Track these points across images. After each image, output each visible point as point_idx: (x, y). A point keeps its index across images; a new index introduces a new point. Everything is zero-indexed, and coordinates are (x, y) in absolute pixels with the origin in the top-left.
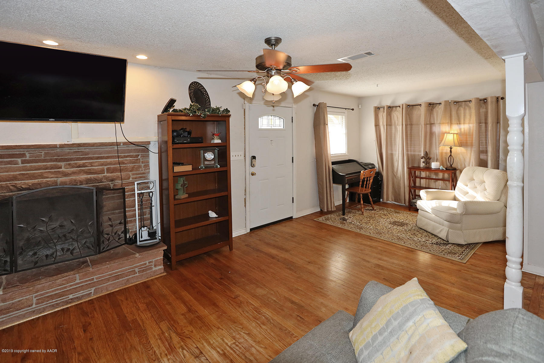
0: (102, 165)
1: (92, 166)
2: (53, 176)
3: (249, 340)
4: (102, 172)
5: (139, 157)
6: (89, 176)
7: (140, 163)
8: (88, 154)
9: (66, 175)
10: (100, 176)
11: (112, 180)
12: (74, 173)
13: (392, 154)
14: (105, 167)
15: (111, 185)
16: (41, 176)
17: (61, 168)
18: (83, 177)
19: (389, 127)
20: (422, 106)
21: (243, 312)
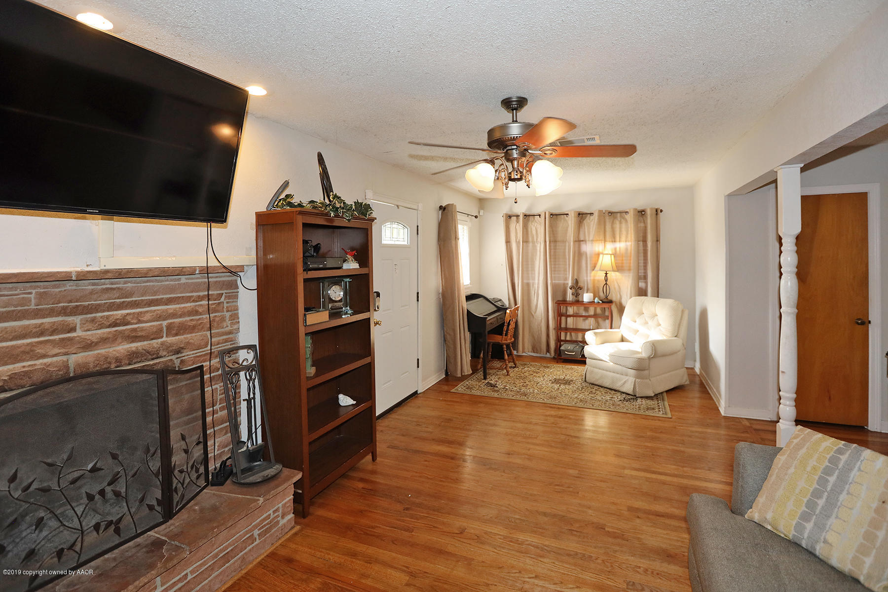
0: (159, 318)
1: (140, 322)
2: (56, 351)
3: (547, 586)
4: (157, 334)
5: (222, 299)
6: (134, 346)
7: (224, 312)
8: (131, 295)
9: (88, 346)
10: (156, 343)
11: (178, 351)
12: (104, 341)
13: (528, 284)
14: (165, 323)
15: (175, 361)
16: (29, 353)
17: (73, 329)
18: (123, 348)
19: (525, 244)
20: (570, 216)
21: (495, 548)
